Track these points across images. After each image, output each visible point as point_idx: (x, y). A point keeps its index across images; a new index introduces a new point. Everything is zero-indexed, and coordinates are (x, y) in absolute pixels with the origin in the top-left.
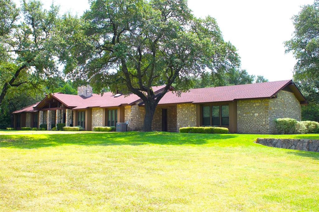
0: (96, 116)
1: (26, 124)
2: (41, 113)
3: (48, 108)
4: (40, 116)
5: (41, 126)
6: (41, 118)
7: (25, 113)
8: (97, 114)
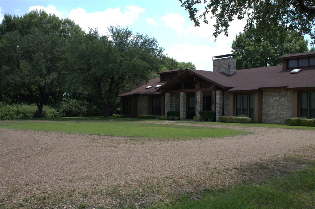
0: (272, 100)
1: (138, 109)
2: (167, 95)
3: (182, 89)
4: (166, 100)
5: (169, 114)
6: (168, 103)
7: (136, 96)
8: (275, 98)
